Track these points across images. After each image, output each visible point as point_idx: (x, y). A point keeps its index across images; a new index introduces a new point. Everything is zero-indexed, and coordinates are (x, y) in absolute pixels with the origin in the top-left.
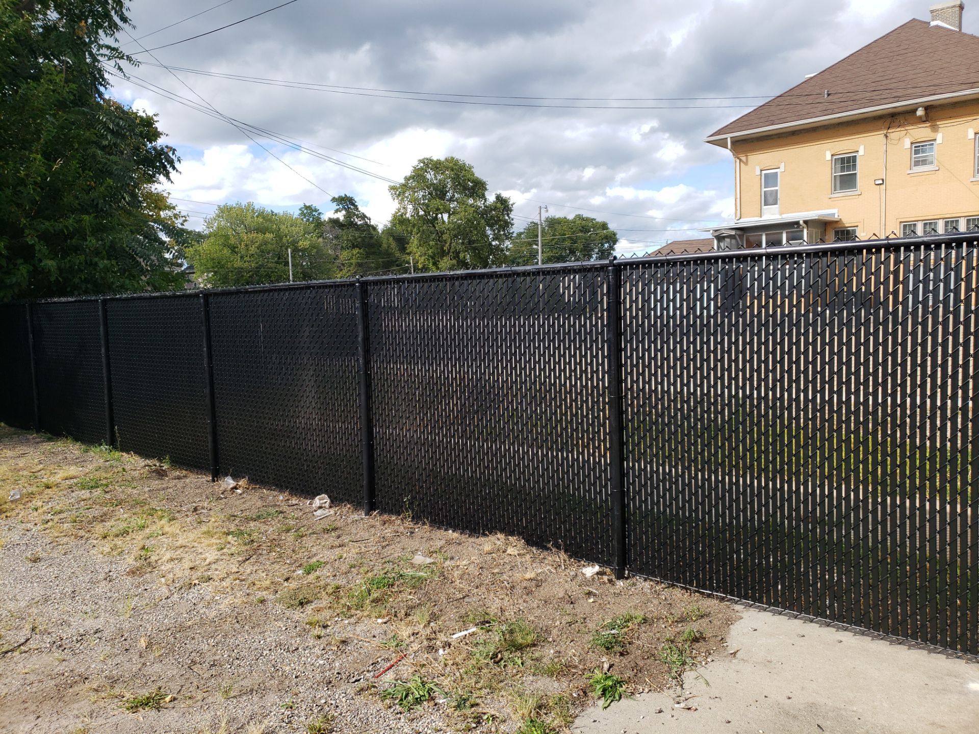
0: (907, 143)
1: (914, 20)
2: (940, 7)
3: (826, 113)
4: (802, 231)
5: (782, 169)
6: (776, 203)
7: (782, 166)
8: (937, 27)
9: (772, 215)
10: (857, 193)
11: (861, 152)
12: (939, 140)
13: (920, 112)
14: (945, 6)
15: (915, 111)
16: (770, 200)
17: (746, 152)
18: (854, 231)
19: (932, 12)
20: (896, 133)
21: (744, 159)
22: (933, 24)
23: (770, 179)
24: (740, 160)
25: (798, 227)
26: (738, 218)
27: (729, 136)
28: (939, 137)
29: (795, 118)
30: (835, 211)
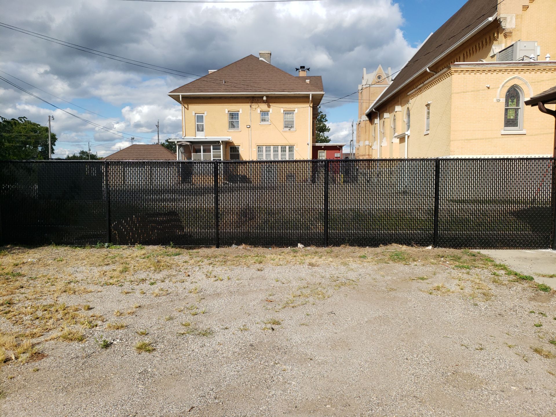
0: (259, 110)
1: (251, 55)
2: (263, 52)
3: (226, 91)
4: (220, 146)
5: (205, 114)
6: (203, 131)
7: (206, 113)
8: (262, 60)
9: (201, 137)
10: (240, 130)
11: (241, 112)
12: (271, 112)
13: (265, 98)
14: (265, 53)
15: (263, 97)
16: (201, 129)
17: (188, 103)
18: (238, 148)
19: (260, 54)
20: (254, 106)
21: (186, 106)
22: (261, 59)
23: (200, 118)
24: (185, 107)
25: (218, 144)
26: (184, 136)
27: (180, 94)
28: (271, 110)
29: (212, 91)
30: (230, 137)
